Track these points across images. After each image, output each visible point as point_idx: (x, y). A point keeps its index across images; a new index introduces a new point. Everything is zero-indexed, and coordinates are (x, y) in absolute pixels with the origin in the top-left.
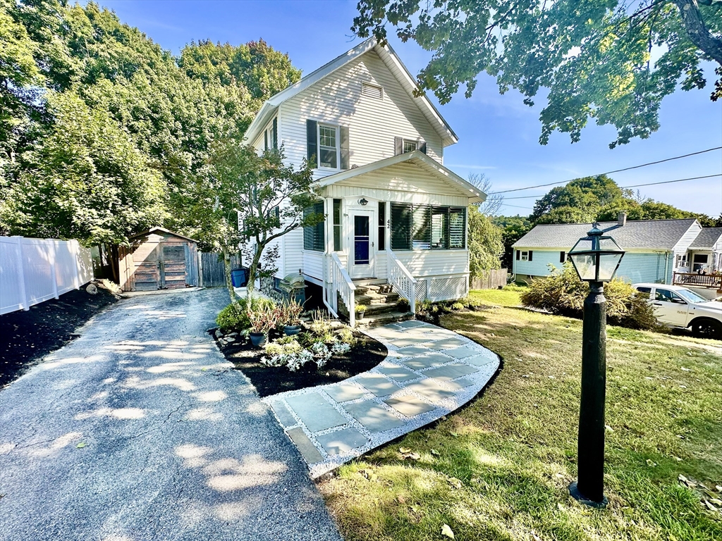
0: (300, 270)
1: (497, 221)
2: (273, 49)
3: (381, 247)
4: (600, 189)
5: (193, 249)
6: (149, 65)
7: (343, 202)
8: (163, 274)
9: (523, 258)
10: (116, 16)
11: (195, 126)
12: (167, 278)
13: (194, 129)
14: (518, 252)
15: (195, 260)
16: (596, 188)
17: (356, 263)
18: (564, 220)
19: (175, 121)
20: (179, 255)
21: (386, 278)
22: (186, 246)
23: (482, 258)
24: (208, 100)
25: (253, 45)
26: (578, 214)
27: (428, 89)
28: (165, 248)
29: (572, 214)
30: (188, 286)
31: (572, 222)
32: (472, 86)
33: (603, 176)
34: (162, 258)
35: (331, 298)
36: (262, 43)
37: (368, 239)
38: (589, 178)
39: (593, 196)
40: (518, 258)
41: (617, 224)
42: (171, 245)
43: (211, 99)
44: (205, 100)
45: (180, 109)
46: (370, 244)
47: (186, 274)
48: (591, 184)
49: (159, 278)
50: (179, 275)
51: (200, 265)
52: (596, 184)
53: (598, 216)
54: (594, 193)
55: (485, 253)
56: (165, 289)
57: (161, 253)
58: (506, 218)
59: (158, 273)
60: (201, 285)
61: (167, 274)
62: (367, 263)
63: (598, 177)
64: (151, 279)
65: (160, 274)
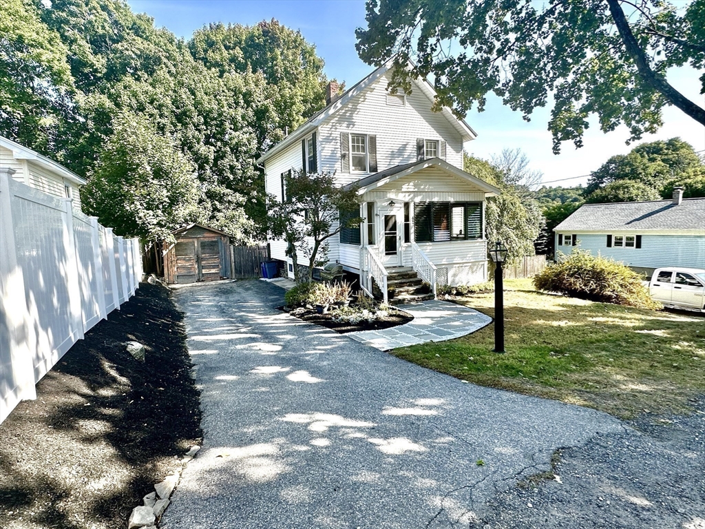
0: (337, 261)
1: (552, 193)
2: (286, 28)
3: (407, 239)
4: (672, 156)
5: (226, 243)
6: (166, 57)
7: (375, 204)
8: (201, 268)
9: (566, 243)
10: (128, 5)
11: (215, 119)
12: (204, 271)
13: (214, 122)
14: (561, 236)
15: (228, 253)
16: (667, 154)
17: (387, 254)
18: (621, 196)
19: (198, 116)
20: (214, 249)
21: (411, 266)
22: (219, 240)
23: (514, 245)
24: (226, 91)
25: (265, 26)
26: (638, 189)
27: (444, 105)
28: (202, 243)
29: (631, 189)
30: (222, 278)
31: (631, 200)
32: (483, 102)
33: (676, 140)
34: (200, 252)
35: (367, 283)
36: (274, 23)
37: (395, 233)
38: (658, 143)
39: (663, 164)
40: (560, 243)
41: (671, 202)
42: (206, 240)
43: (229, 89)
44: (223, 91)
45: (201, 104)
46: (398, 238)
47: (220, 267)
48: (661, 149)
49: (197, 271)
50: (214, 268)
51: (233, 258)
52: (666, 149)
53: (665, 189)
54: (663, 161)
55: (517, 239)
56: (203, 281)
57: (198, 247)
58: (563, 190)
59: (196, 266)
60: (234, 277)
61: (203, 267)
62: (396, 253)
63: (670, 141)
64: (190, 272)
65: (198, 267)
